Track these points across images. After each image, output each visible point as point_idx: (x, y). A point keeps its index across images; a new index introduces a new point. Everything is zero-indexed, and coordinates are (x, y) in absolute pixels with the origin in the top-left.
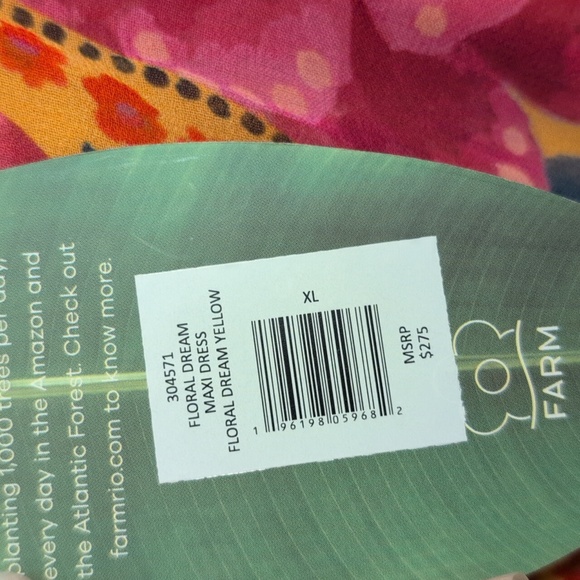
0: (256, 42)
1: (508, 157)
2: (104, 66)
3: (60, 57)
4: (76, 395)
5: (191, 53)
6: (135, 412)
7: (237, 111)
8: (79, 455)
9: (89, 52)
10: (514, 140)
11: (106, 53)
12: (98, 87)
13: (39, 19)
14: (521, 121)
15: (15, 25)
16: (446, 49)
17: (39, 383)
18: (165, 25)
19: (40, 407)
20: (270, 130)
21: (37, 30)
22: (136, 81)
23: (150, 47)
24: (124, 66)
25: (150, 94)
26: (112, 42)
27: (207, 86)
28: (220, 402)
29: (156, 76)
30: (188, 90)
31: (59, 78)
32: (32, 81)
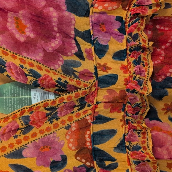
0: (35, 53)
1: (60, 61)
2: (21, 57)
3: (17, 57)
4: (26, 98)
5: (29, 54)
6: (30, 99)
7: (33, 60)
8: (26, 102)
9: (20, 56)
10: (61, 59)
11: (21, 56)
12: (20, 59)
13: (15, 53)
14: (62, 57)
15: (13, 54)
16: (53, 51)
17: (23, 96)
18: (26, 52)
19: (23, 98)
20: (36, 61)
21: (15, 54)
22: (24, 58)
23: (25, 54)
24: (22, 57)
25: (25, 59)
26: (22, 55)
27: (30, 58)
28: (37, 99)
29: (25, 57)
30: (28, 58)
31: (17, 59)
32: (15, 59)
